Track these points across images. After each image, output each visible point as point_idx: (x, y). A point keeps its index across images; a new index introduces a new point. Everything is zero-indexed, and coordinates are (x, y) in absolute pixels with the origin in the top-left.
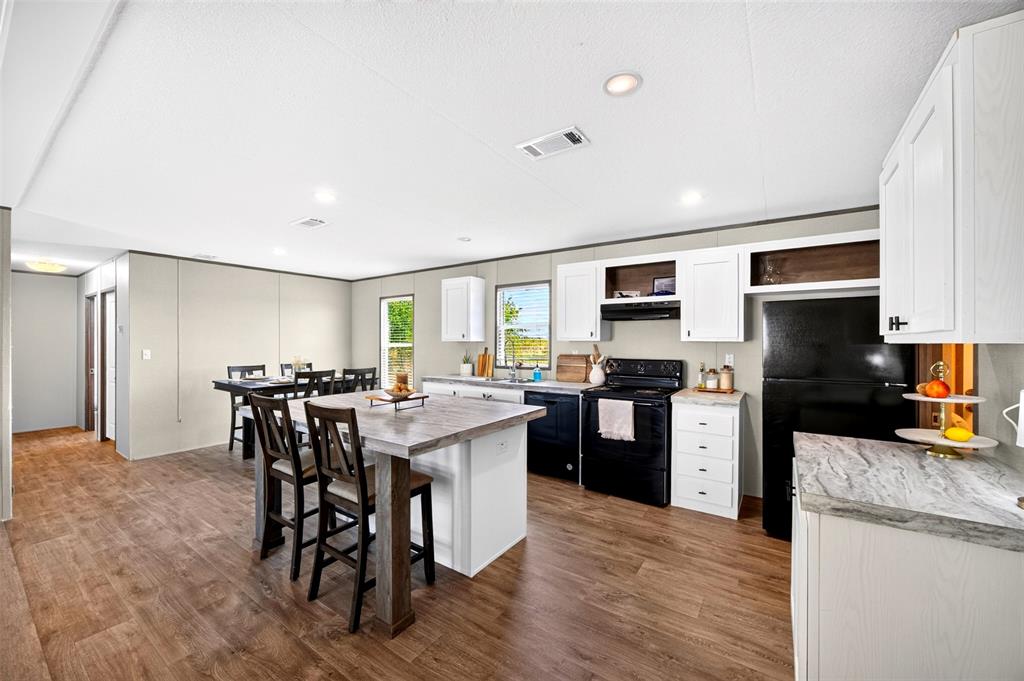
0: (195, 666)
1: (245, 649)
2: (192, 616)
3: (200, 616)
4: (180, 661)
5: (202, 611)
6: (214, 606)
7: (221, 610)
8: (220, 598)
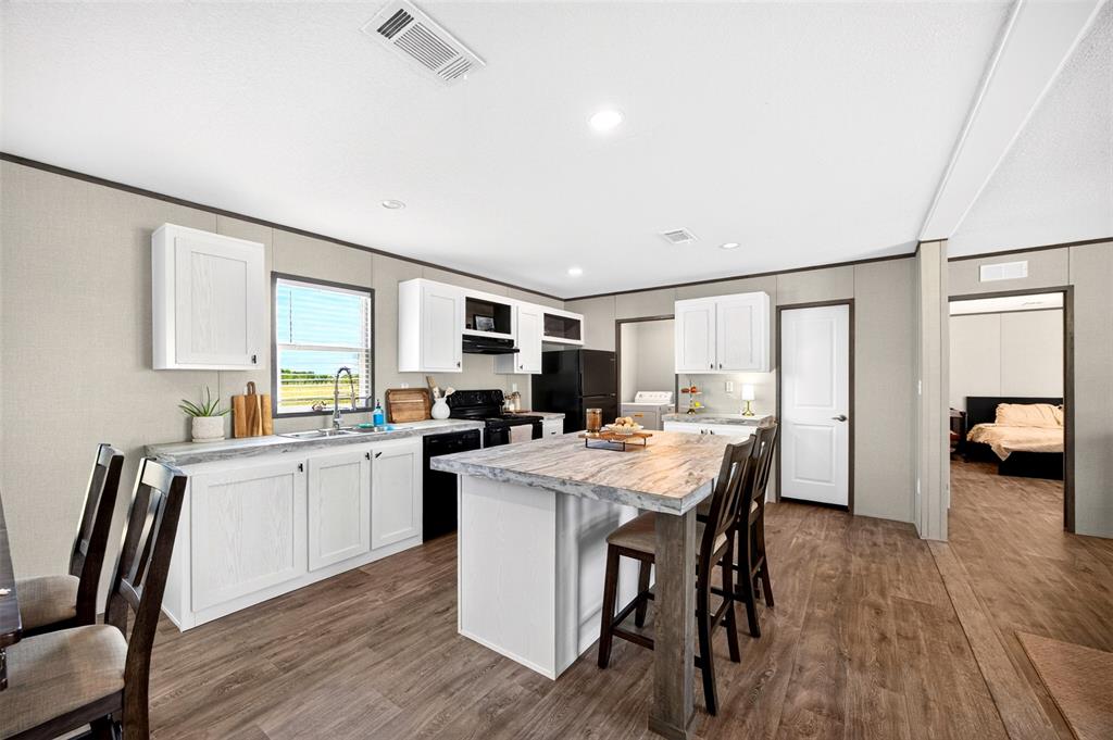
0: (883, 676)
1: (841, 654)
2: (855, 722)
3: (847, 713)
4: (892, 690)
5: (841, 718)
6: (825, 712)
7: (824, 699)
8: (811, 713)
